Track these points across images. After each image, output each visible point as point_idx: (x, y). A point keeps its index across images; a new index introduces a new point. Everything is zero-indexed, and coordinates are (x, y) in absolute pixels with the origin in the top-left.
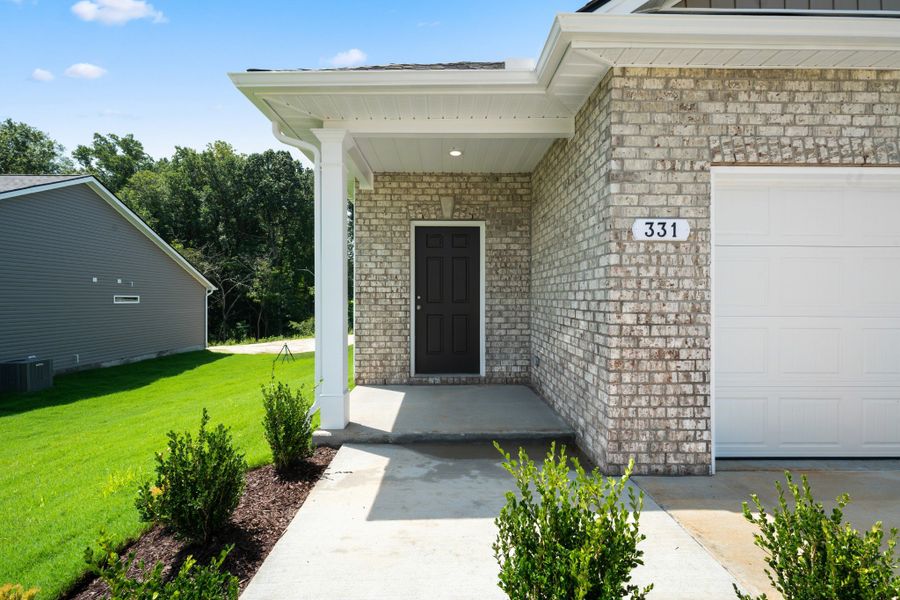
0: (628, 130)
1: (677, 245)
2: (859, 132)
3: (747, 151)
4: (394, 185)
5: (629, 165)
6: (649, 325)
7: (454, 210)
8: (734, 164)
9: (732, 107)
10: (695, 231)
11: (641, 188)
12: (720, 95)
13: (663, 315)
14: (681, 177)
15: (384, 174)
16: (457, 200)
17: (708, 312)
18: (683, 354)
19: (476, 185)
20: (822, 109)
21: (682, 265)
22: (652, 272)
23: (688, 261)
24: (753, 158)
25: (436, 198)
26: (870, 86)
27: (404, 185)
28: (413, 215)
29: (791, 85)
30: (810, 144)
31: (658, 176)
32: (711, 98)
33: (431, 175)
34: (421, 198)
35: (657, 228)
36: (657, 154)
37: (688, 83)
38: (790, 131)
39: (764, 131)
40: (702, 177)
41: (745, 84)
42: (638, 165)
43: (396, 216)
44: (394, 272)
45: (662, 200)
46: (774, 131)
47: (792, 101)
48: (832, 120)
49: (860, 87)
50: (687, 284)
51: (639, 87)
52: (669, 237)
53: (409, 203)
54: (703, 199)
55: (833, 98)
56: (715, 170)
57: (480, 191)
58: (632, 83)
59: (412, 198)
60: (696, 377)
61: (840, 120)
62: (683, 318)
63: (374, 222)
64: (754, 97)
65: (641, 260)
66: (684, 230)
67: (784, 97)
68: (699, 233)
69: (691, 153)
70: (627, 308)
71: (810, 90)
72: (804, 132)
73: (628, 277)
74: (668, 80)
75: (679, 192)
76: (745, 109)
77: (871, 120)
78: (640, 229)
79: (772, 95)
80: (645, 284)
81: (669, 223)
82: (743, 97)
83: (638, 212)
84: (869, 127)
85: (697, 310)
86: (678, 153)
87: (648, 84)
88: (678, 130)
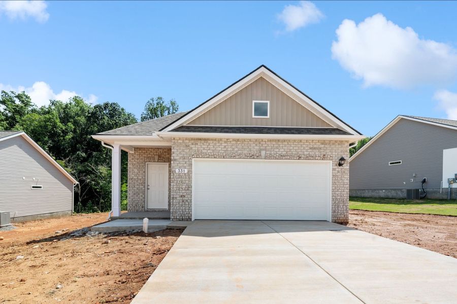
0: (175, 151)
1: (185, 174)
2: (223, 152)
3: (200, 155)
4: (140, 151)
5: (175, 158)
6: (179, 190)
7: (158, 159)
8: (197, 158)
9: (197, 146)
10: (188, 171)
11: (177, 162)
12: (194, 144)
13: (182, 188)
14: (186, 160)
15: (137, 148)
16: (159, 156)
17: (191, 187)
18: (186, 196)
19: (165, 152)
20: (215, 147)
21: (186, 178)
22: (180, 180)
23: (187, 177)
24: (201, 157)
25: (153, 156)
26: (225, 142)
27: (144, 152)
28: (146, 161)
29: (209, 142)
30: (212, 154)
31: (181, 160)
32: (192, 144)
33: (152, 149)
34: (149, 155)
35: (180, 171)
36: (181, 155)
37: (187, 141)
38: (209, 151)
39: (203, 151)
40: (190, 160)
41: (199, 141)
42: (177, 158)
43: (141, 161)
44: (140, 178)
45: (182, 165)
46: (205, 151)
47: (209, 145)
48: (217, 149)
49: (223, 142)
50: (187, 182)
51: (177, 142)
52: (183, 172)
53: (145, 157)
54: (191, 165)
55: (218, 144)
56: (193, 159)
57: (167, 154)
58: (176, 141)
59: (146, 156)
60: (189, 201)
61: (219, 149)
62: (186, 189)
63: (134, 163)
64: (201, 144)
65: (178, 177)
66: (186, 171)
67: (208, 144)
68: (190, 172)
69: (188, 156)
70: (175, 187)
71: (213, 143)
72: (211, 151)
73: (175, 180)
74: (183, 140)
75: (186, 163)
76: (199, 146)
77: (225, 149)
78: (177, 171)
79: (205, 144)
80: (178, 182)
81: (183, 170)
82: (199, 144)
83: (177, 167)
84: (225, 151)
85: (189, 187)
86: (185, 155)
87: (179, 141)
88: (185, 151)
